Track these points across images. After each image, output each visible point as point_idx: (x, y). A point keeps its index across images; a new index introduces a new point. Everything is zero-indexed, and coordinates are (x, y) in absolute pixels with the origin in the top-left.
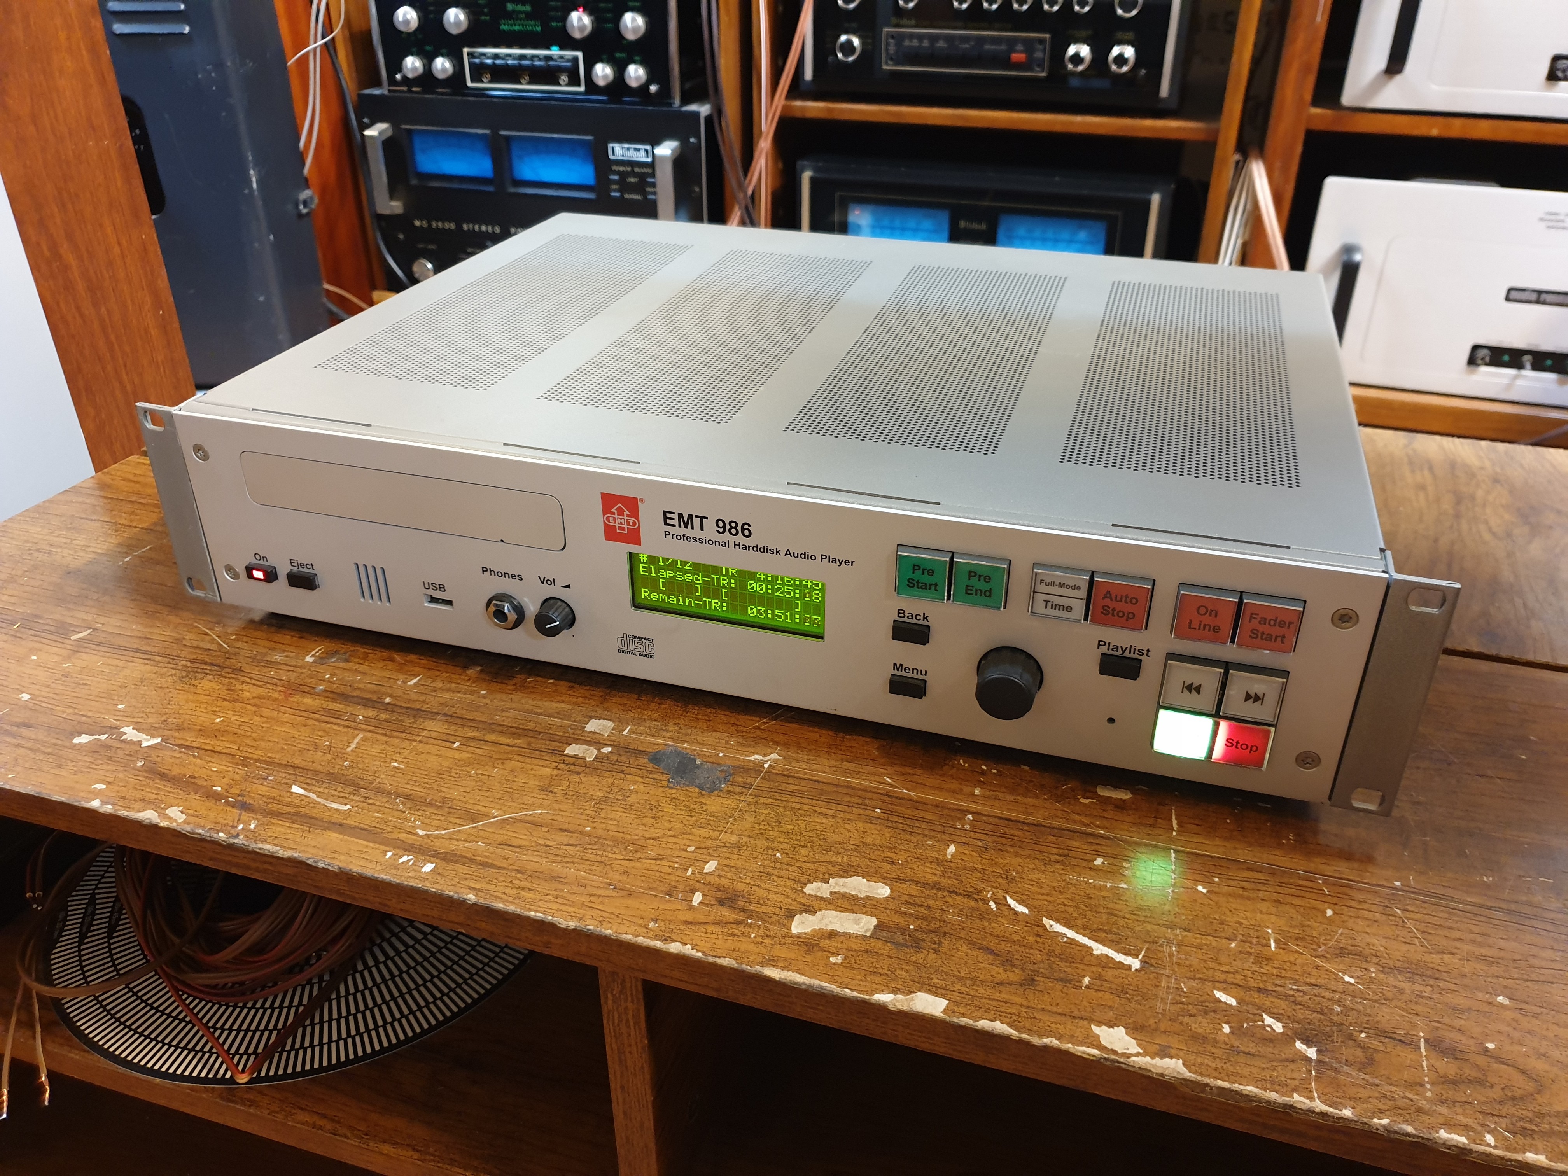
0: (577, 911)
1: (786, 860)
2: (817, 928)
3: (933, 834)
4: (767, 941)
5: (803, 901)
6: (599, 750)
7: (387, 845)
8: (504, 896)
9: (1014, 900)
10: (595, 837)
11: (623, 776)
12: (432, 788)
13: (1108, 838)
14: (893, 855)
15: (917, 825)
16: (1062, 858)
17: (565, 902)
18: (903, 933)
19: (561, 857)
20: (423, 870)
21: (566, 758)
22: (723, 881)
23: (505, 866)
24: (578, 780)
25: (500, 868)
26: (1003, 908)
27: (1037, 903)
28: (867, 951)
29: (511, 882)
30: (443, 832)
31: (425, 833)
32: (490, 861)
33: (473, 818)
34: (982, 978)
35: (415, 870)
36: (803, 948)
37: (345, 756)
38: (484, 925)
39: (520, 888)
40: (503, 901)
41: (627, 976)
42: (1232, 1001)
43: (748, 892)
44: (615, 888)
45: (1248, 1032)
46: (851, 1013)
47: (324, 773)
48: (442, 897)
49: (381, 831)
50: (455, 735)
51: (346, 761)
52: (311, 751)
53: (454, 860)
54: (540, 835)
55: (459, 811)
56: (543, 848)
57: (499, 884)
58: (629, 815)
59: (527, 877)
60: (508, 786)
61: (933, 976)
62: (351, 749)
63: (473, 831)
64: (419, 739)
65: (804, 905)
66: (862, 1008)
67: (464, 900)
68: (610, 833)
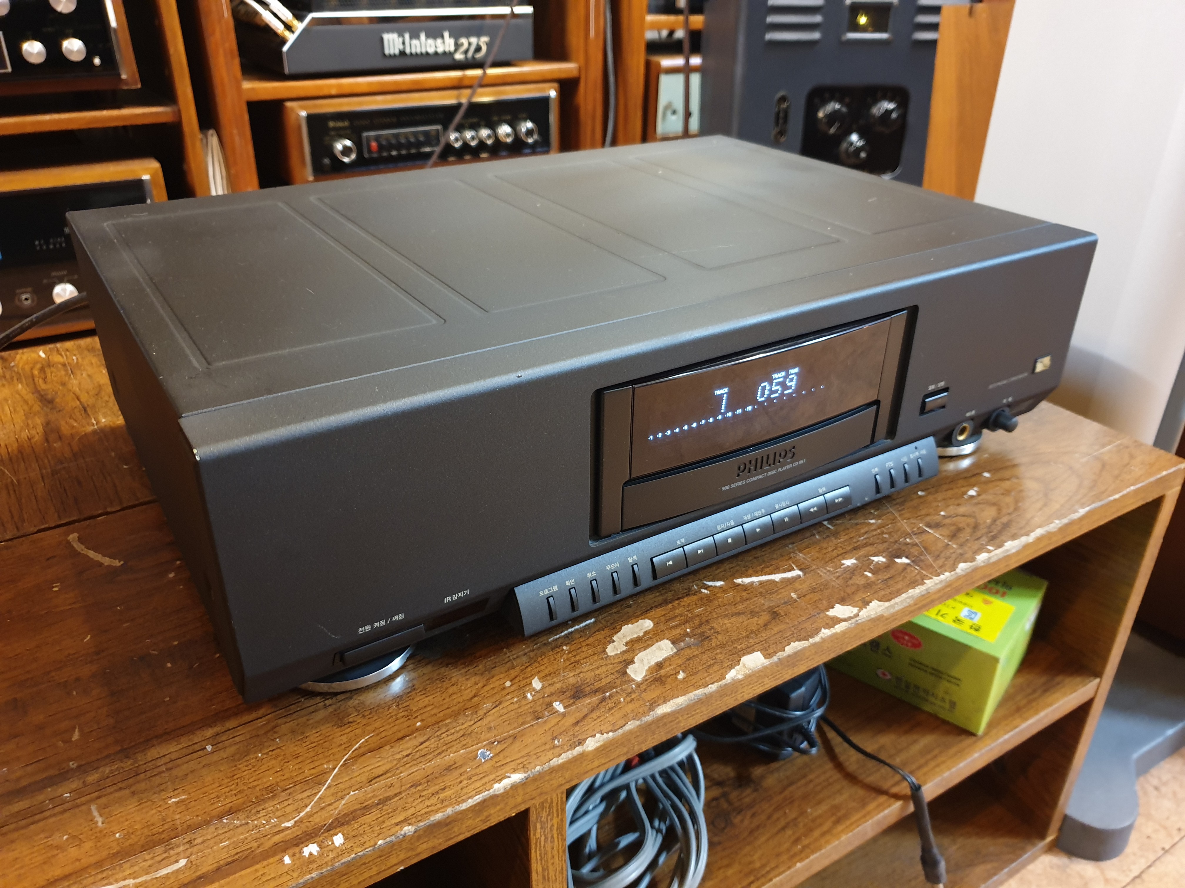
0: (498, 774)
1: (573, 648)
2: (647, 668)
4: (633, 696)
5: (616, 661)
7: (272, 857)
8: (433, 808)
9: (710, 581)
10: (433, 725)
17: (482, 776)
18: (689, 637)
19: (430, 754)
20: (336, 845)
22: (558, 685)
23: (398, 791)
24: (357, 702)
25: (396, 795)
26: (712, 589)
27: (721, 576)
28: (688, 660)
29: (421, 796)
30: (308, 809)
31: (292, 822)
32: (381, 797)
33: (318, 781)
34: (755, 629)
35: (328, 851)
36: (657, 684)
37: (105, 832)
38: (424, 846)
39: (433, 794)
40: (437, 811)
41: (555, 796)
42: (853, 561)
43: (581, 680)
44: (498, 742)
45: (877, 570)
46: (716, 701)
47: (107, 858)
48: (381, 849)
49: (249, 851)
50: (194, 744)
51: (115, 834)
52: (57, 855)
53: (349, 820)
54: (390, 754)
55: (297, 787)
56: (405, 759)
57: (414, 804)
58: (433, 696)
59: (426, 785)
60: (308, 743)
61: (735, 646)
62: (103, 823)
63: (332, 790)
64: (163, 768)
65: (621, 662)
66: (723, 692)
67: (404, 836)
68: (439, 715)
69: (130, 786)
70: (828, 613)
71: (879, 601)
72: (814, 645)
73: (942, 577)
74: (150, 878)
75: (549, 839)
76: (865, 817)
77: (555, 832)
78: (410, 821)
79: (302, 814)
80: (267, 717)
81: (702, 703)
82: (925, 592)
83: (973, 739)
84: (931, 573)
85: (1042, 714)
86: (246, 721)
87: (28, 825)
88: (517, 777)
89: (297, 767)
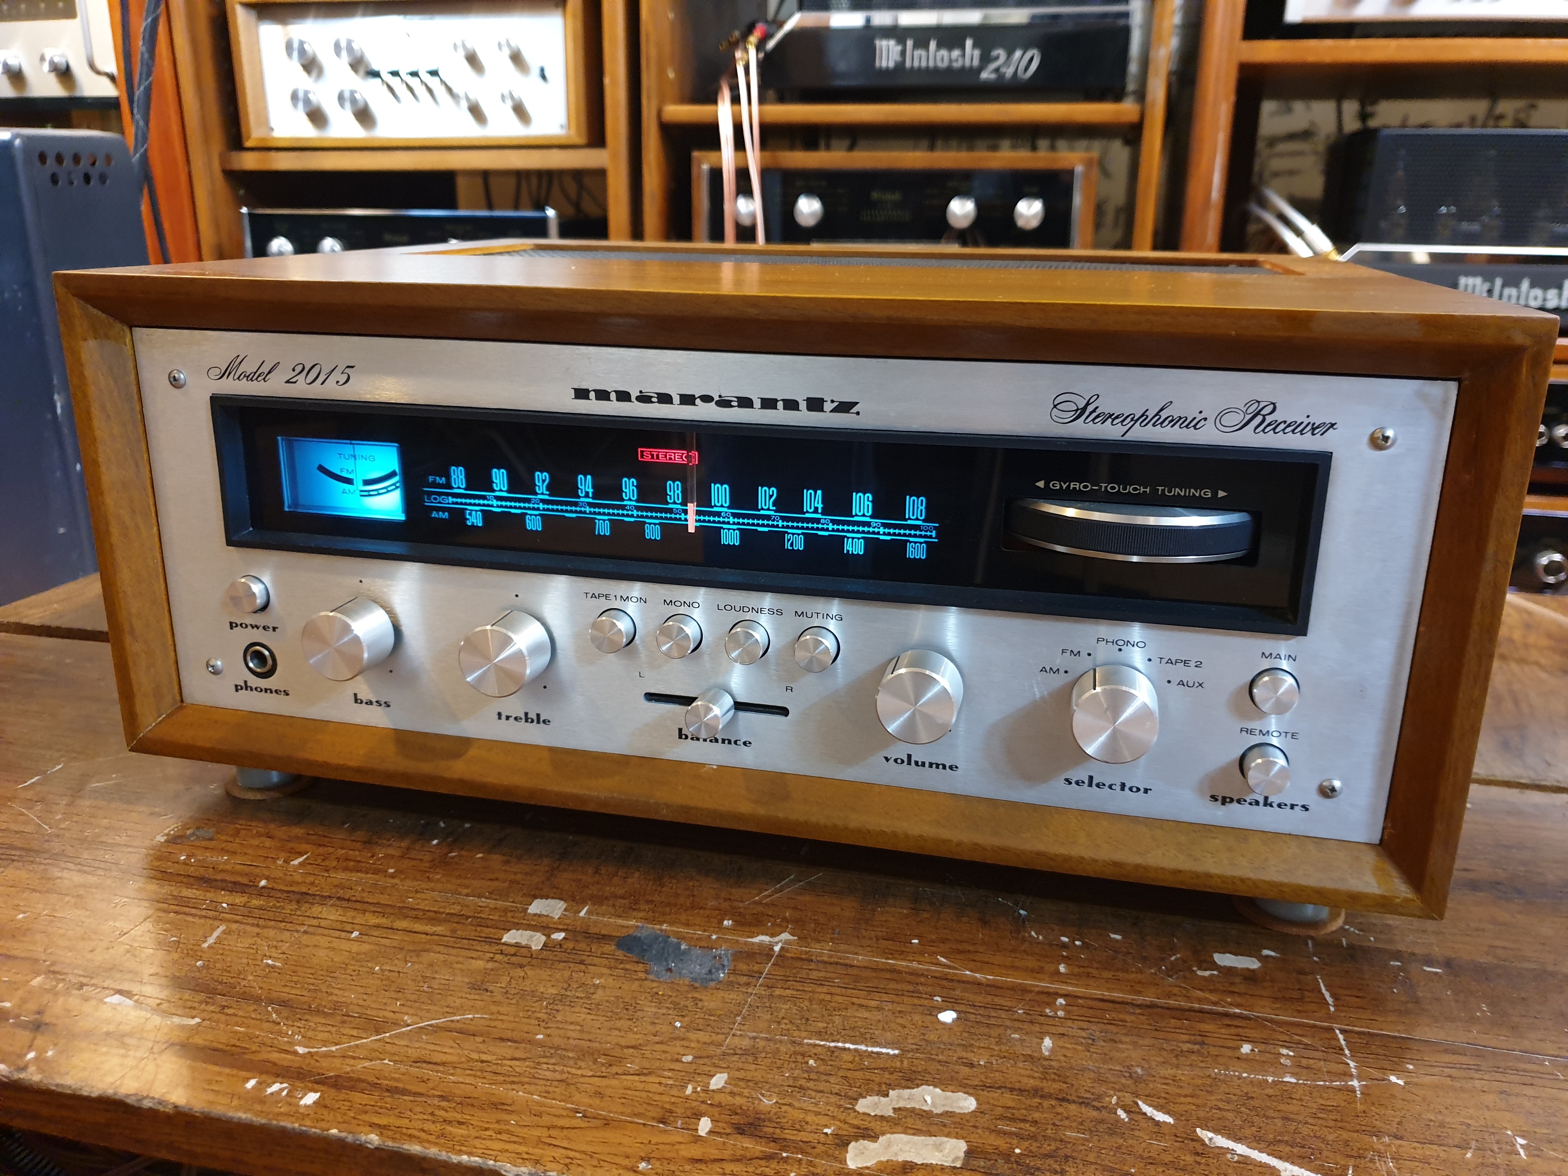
0: (531, 1150)
1: (822, 1068)
2: (884, 1159)
3: (1017, 1024)
5: (855, 1122)
6: (548, 936)
7: (248, 1070)
8: (423, 1135)
9: (1150, 1105)
10: (550, 1048)
11: (583, 967)
12: (320, 991)
13: (1249, 1019)
14: (970, 1055)
15: (993, 1014)
16: (1197, 1047)
17: (514, 1139)
18: (1008, 1161)
19: (504, 1075)
20: (302, 1102)
21: (504, 947)
22: (738, 1101)
23: (423, 1091)
24: (522, 974)
25: (415, 1094)
26: (1139, 1117)
27: (1180, 1108)
29: (432, 1114)
30: (333, 1049)
31: (306, 1050)
32: (400, 1085)
33: (377, 1027)
35: (287, 1103)
39: (445, 1121)
40: (421, 1142)
43: (775, 1114)
44: (584, 1116)
48: (325, 1140)
49: (245, 1051)
50: (353, 923)
51: (200, 960)
53: (346, 1086)
54: (471, 1048)
55: (357, 1019)
56: (476, 1064)
57: (414, 1117)
58: (595, 1018)
59: (454, 1105)
60: (426, 984)
62: (208, 945)
63: (376, 1046)
65: (859, 1128)
67: (365, 1143)
68: (571, 1041)
78: (386, 1132)
80: (432, 937)
89: (385, 1001)
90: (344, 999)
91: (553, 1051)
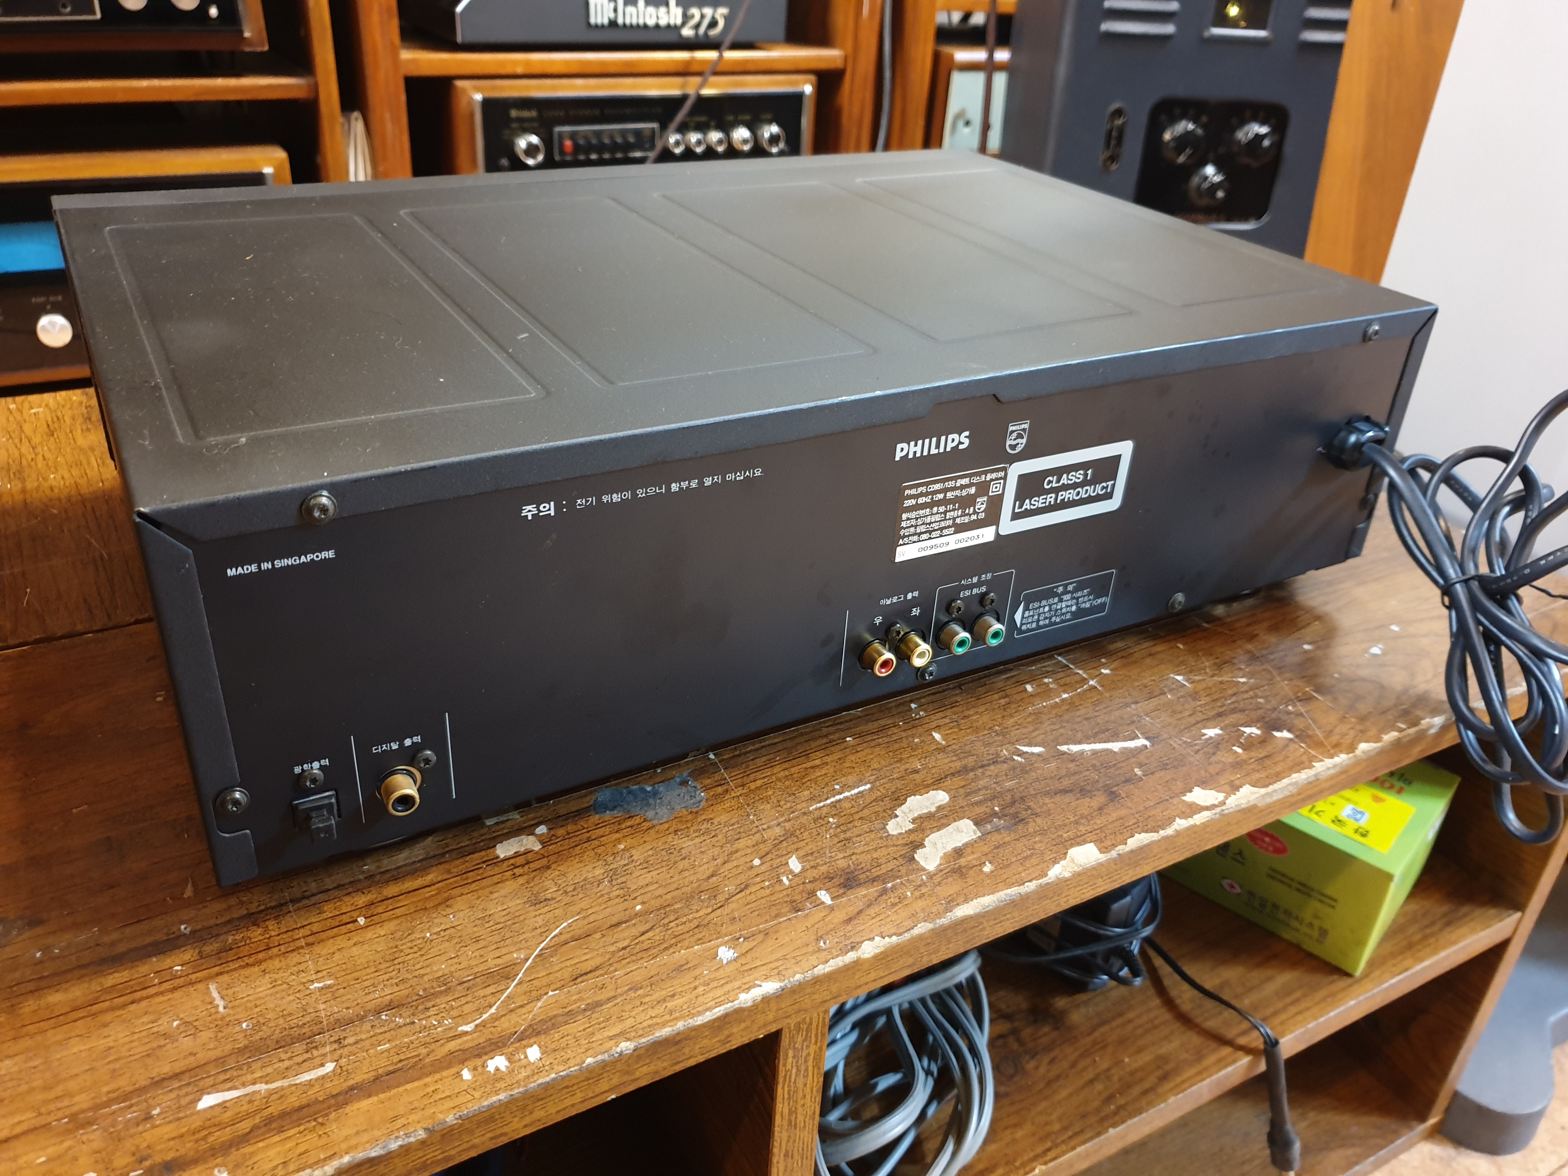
0: (744, 981)
1: (842, 820)
2: (941, 855)
3: (910, 732)
4: (924, 890)
5: (901, 842)
6: (532, 834)
8: (658, 1020)
9: (1025, 746)
10: (658, 910)
11: (596, 842)
12: (407, 979)
14: (908, 766)
15: (888, 733)
17: (723, 981)
18: (998, 817)
19: (654, 948)
20: (532, 1060)
21: (512, 861)
22: (824, 869)
23: (612, 994)
24: (557, 873)
25: (609, 1000)
26: (1028, 756)
27: (1039, 740)
28: (997, 847)
29: (642, 1003)
30: (493, 1010)
31: (472, 1025)
32: (589, 1001)
33: (506, 974)
34: (1086, 813)
35: (521, 1067)
36: (956, 876)
37: (228, 1019)
38: (645, 1070)
39: (659, 1002)
40: (664, 1025)
41: (815, 1015)
42: (1217, 731)
43: (853, 864)
44: (745, 939)
45: (1249, 744)
46: (1033, 904)
47: (230, 1055)
48: (590, 1070)
49: (417, 1059)
50: (342, 914)
51: (240, 1023)
52: (164, 1046)
53: (547, 1028)
54: (601, 945)
55: (477, 980)
56: (621, 953)
57: (633, 1013)
58: (658, 872)
59: (649, 988)
60: (491, 923)
61: (1059, 833)
62: (225, 1008)
63: (525, 987)
64: (303, 942)
65: (907, 845)
66: (1044, 892)
67: (621, 1054)
68: (665, 897)
69: (260, 962)
70: (1184, 798)
71: (1253, 786)
72: (1165, 838)
73: (1337, 760)
74: (287, 1084)
75: (802, 1072)
76: (1201, 1075)
77: (810, 1063)
78: (628, 1036)
79: (485, 1016)
80: (437, 886)
81: (1015, 906)
82: (1313, 779)
83: (1349, 981)
84: (1322, 754)
85: (1443, 954)
86: (410, 889)
87: (124, 1006)
88: (770, 987)
89: (477, 954)
90: (440, 974)
91: (663, 911)
